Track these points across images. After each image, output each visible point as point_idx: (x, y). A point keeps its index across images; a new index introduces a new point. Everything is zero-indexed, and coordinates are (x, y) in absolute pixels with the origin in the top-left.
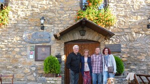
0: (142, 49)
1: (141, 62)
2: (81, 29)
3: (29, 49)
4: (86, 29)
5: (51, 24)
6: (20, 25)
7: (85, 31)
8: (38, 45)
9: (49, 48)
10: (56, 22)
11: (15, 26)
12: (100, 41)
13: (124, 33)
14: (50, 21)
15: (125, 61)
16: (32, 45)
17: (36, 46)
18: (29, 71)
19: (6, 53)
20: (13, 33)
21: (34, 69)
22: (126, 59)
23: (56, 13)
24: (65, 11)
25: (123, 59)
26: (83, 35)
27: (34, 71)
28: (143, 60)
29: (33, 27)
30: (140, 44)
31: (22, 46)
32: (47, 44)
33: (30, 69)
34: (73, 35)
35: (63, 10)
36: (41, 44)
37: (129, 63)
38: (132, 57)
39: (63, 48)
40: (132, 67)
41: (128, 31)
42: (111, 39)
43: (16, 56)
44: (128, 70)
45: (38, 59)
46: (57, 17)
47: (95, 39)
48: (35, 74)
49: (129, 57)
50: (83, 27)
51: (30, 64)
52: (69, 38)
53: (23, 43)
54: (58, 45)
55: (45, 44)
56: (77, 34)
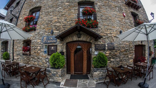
0: (118, 47)
1: (117, 56)
2: (78, 33)
3: (44, 47)
4: (81, 32)
5: (58, 30)
6: (41, 32)
7: (81, 34)
8: (49, 44)
9: (56, 47)
10: (61, 29)
11: (38, 33)
12: (91, 41)
13: (107, 37)
14: (58, 28)
15: (108, 56)
16: (46, 45)
17: (48, 45)
18: (45, 61)
19: (34, 50)
20: (37, 37)
21: (47, 60)
22: (108, 55)
23: (62, 23)
24: (67, 22)
25: (107, 55)
26: (79, 37)
27: (48, 62)
28: (118, 55)
29: (47, 33)
30: (117, 44)
31: (41, 45)
32: (55, 44)
33: (45, 60)
34: (72, 37)
35: (66, 21)
36: (51, 44)
37: (110, 58)
38: (112, 53)
39: (65, 47)
40: (112, 60)
41: (110, 35)
42: (99, 40)
43: (39, 52)
44: (109, 62)
45: (49, 54)
46: (62, 26)
47: (88, 40)
48: (48, 63)
49: (110, 53)
50: (79, 32)
51: (45, 57)
52: (69, 39)
53: (42, 43)
54: (61, 44)
55: (53, 44)
56: (75, 37)
